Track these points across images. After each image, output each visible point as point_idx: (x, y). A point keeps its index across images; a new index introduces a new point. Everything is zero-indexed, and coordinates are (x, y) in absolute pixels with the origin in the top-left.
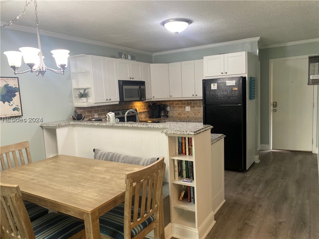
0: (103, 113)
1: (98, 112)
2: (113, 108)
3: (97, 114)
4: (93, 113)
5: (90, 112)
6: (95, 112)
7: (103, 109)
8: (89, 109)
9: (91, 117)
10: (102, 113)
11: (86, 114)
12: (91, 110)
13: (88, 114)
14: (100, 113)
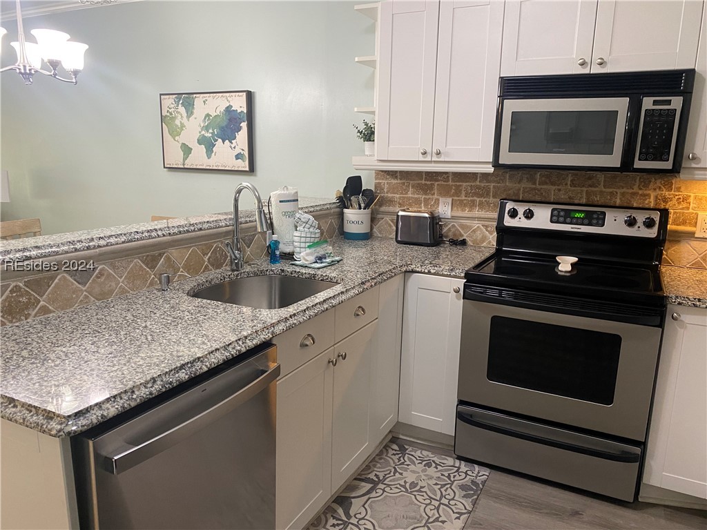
0: (478, 200)
1: (458, 193)
2: (535, 189)
3: (450, 200)
4: (434, 194)
5: (426, 189)
6: (445, 192)
7: (479, 188)
8: (423, 182)
9: (426, 205)
10: (473, 201)
11: (410, 195)
12: (428, 183)
13: (416, 196)
14: (464, 198)
